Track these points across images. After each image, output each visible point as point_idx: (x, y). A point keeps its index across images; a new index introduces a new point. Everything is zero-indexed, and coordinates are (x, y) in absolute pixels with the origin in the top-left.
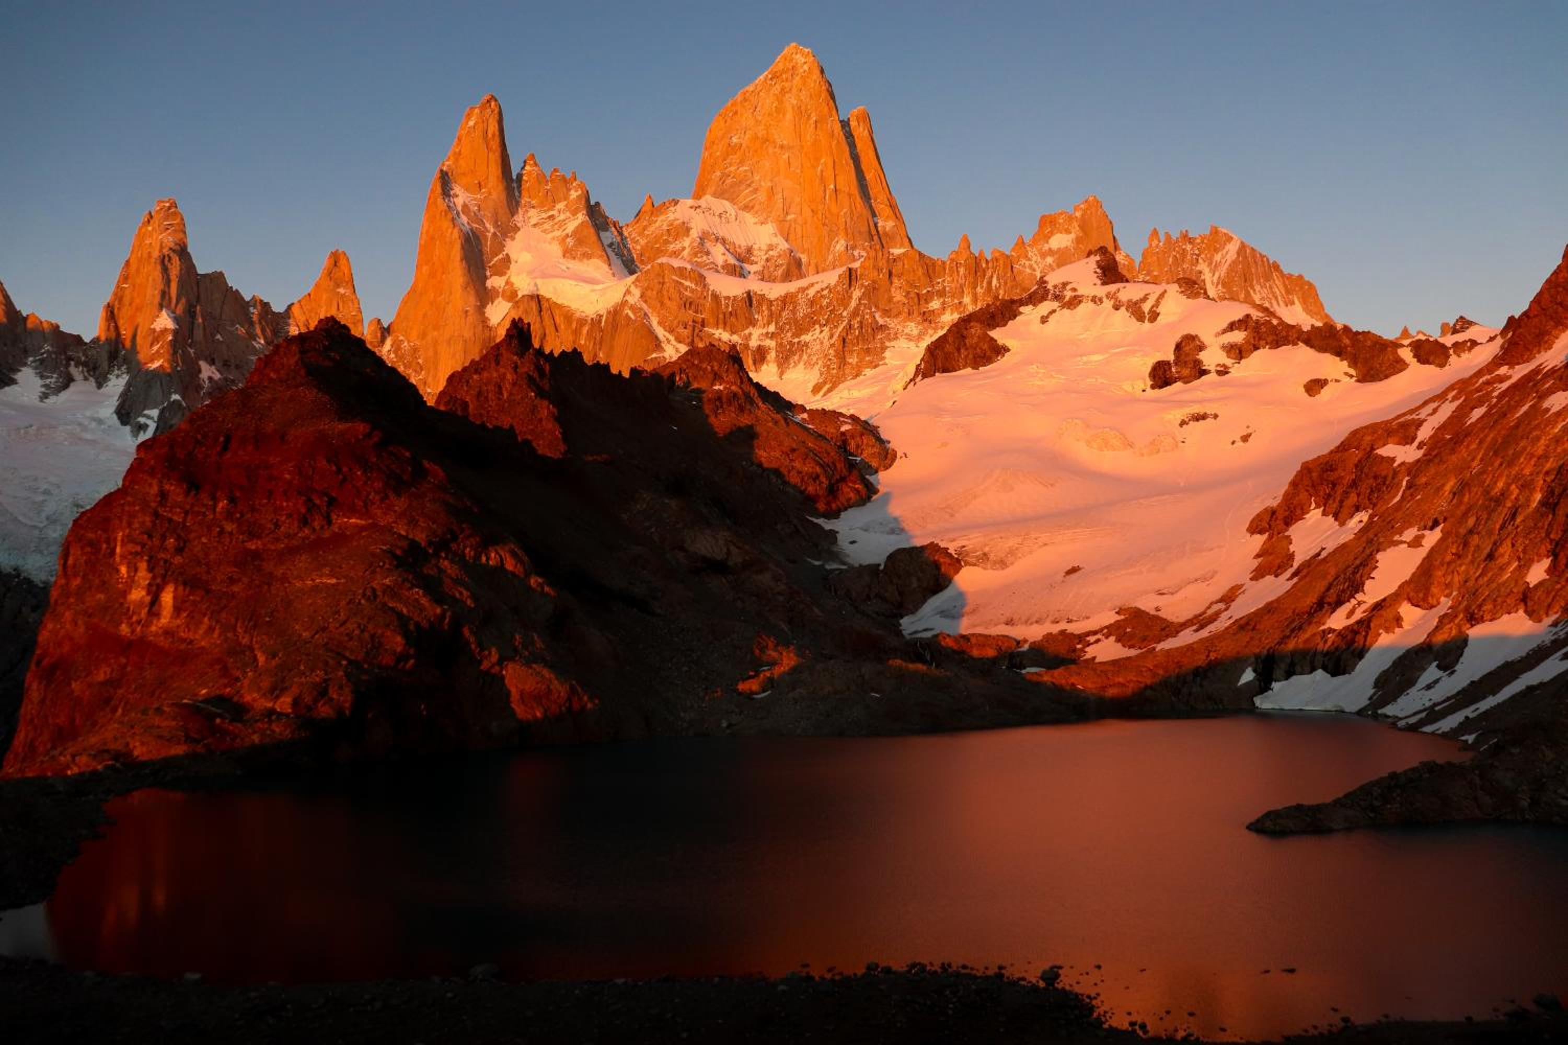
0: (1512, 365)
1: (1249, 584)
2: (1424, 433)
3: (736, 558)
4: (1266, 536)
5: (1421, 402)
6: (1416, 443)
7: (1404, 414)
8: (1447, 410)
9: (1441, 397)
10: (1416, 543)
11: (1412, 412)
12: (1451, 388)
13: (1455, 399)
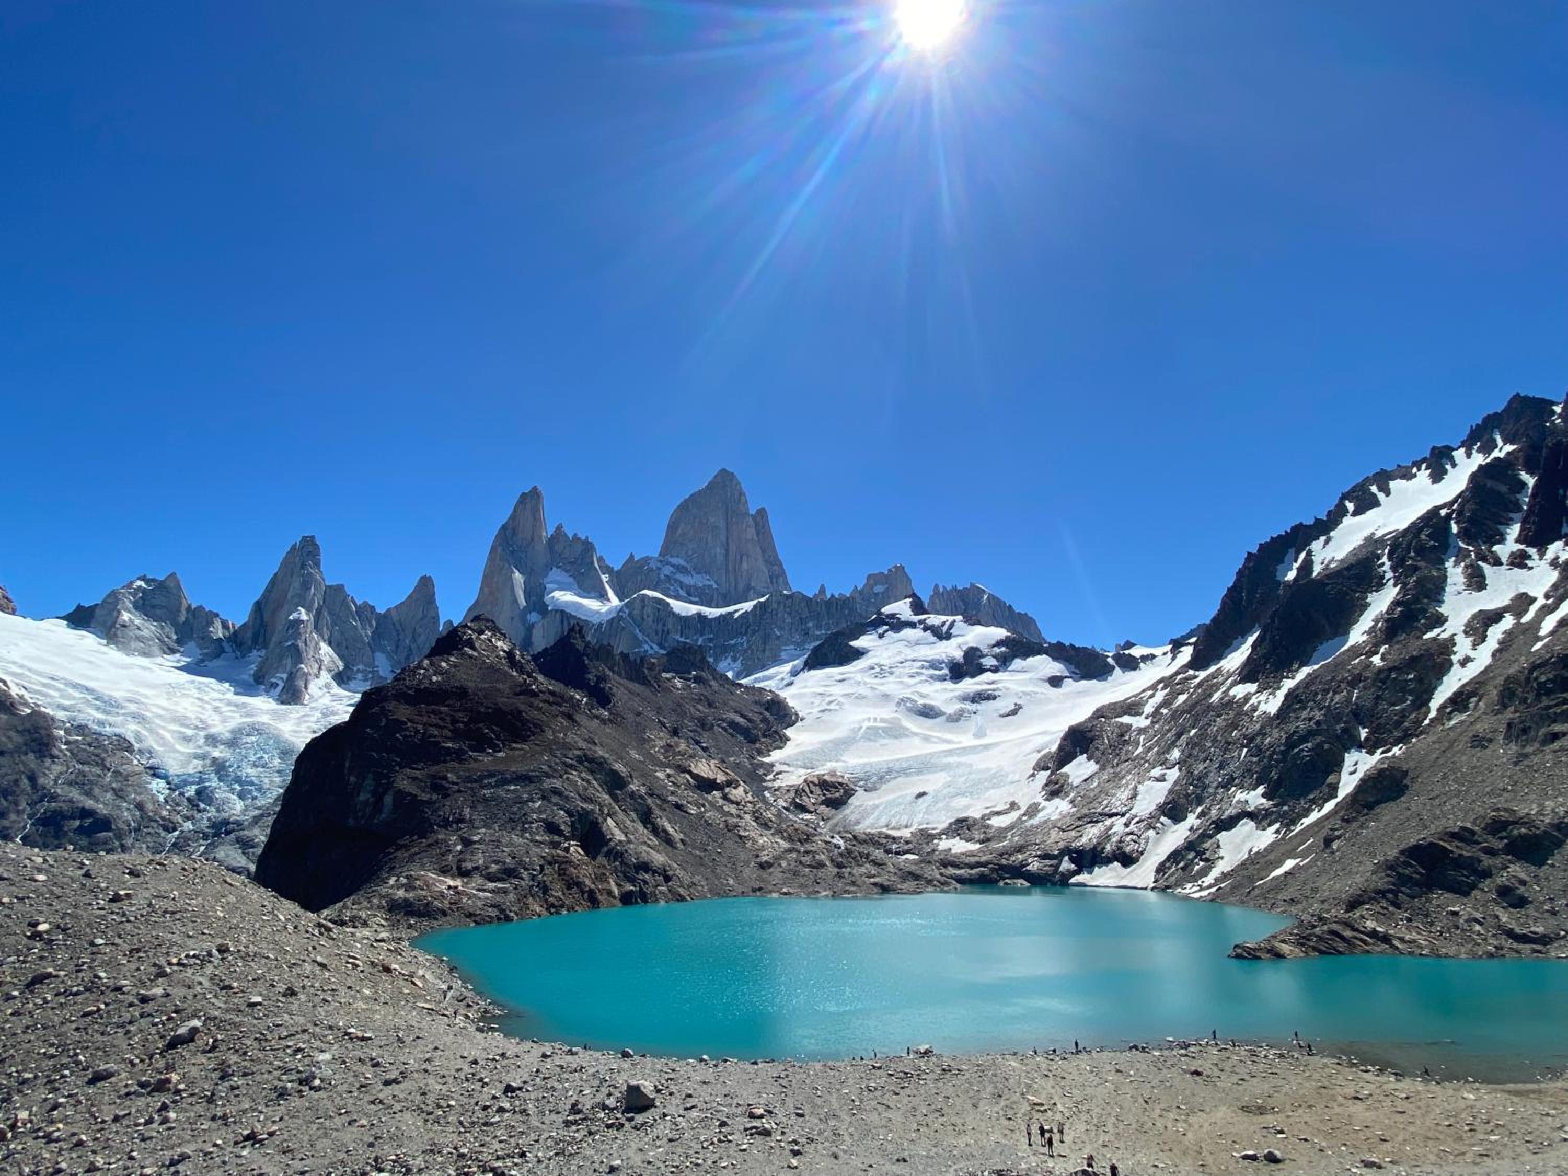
0: (1197, 669)
1: (1044, 803)
2: (1149, 709)
3: (721, 778)
4: (1049, 772)
5: (1140, 690)
6: (1144, 716)
7: (1130, 698)
8: (1160, 696)
9: (1154, 687)
10: (1162, 779)
11: (1136, 696)
12: (1159, 682)
13: (1162, 689)
